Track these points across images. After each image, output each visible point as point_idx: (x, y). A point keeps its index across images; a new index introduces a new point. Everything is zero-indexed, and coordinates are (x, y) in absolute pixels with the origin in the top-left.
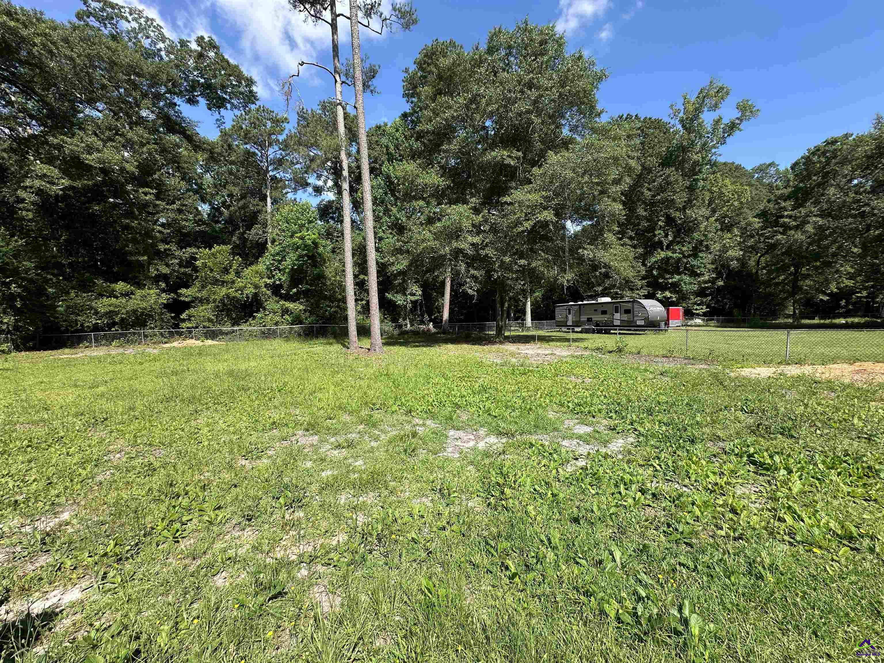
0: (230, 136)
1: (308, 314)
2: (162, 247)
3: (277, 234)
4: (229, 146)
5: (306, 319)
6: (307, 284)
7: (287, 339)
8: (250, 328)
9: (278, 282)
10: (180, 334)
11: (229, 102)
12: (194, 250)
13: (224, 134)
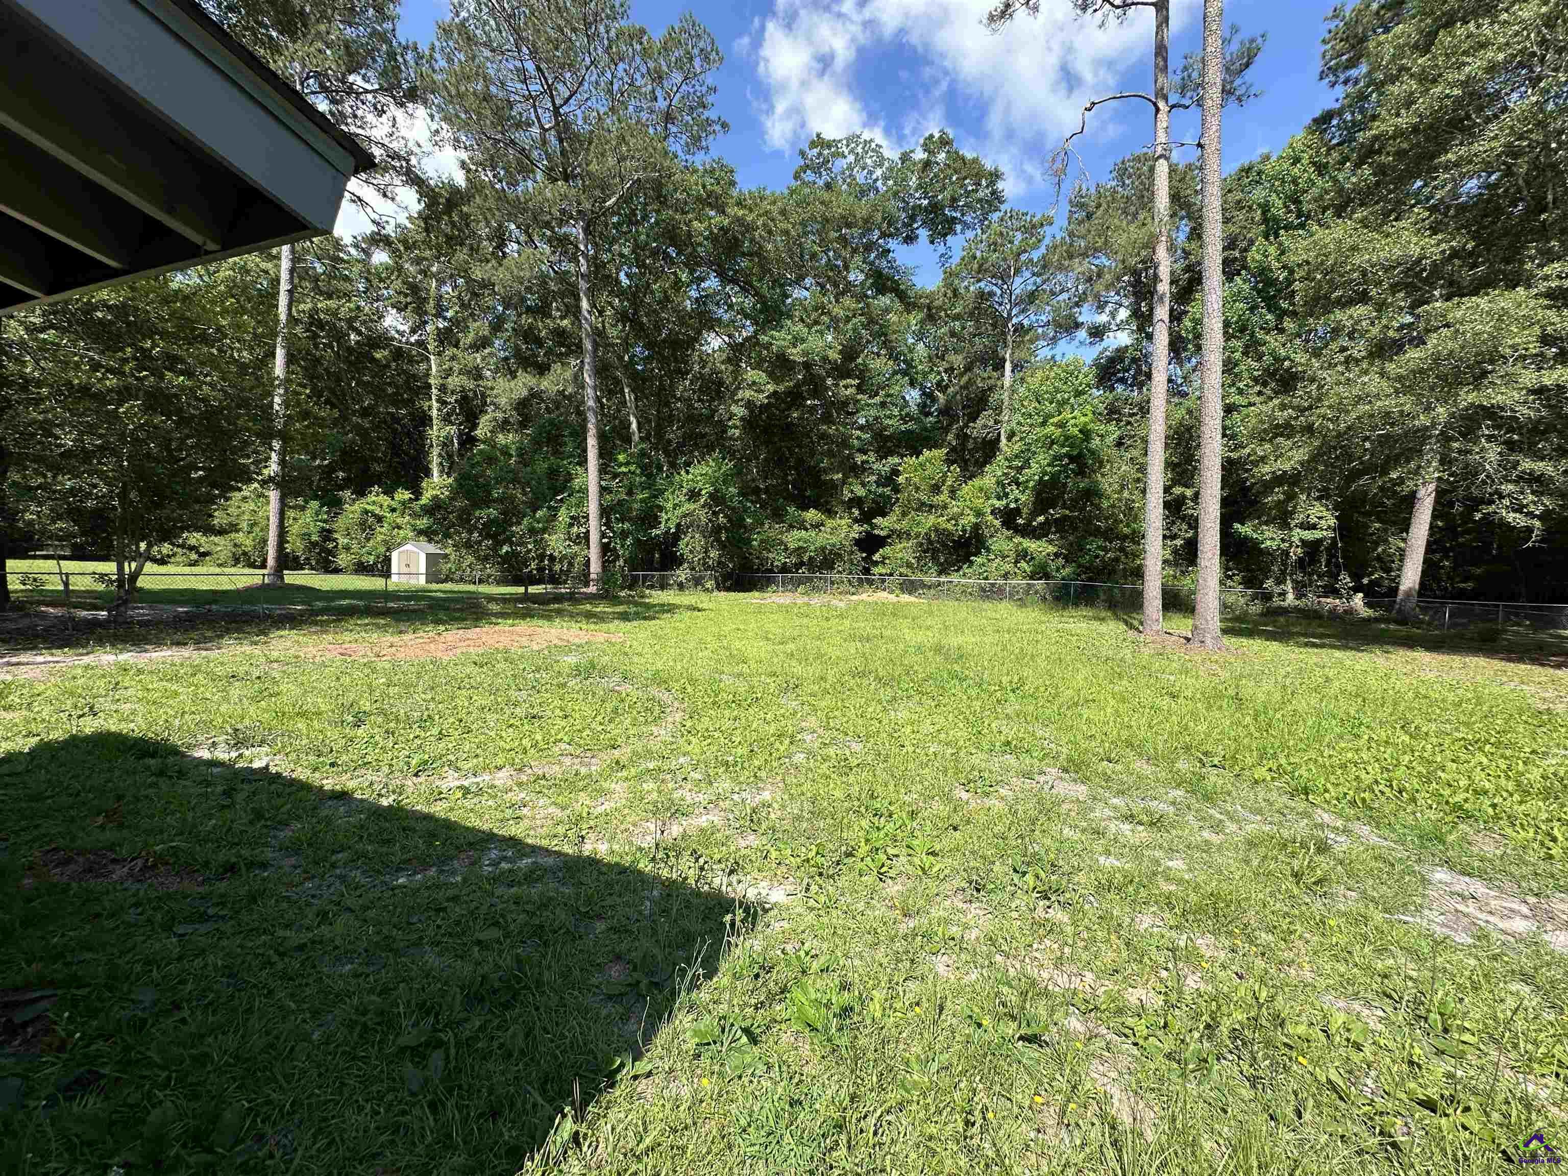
0: (957, 275)
1: (1061, 561)
2: (859, 458)
3: (1019, 423)
4: (955, 292)
5: (1058, 570)
6: (1064, 507)
7: (1022, 603)
8: (963, 581)
9: (1013, 505)
10: (870, 583)
11: (961, 221)
12: (897, 460)
13: (950, 275)
